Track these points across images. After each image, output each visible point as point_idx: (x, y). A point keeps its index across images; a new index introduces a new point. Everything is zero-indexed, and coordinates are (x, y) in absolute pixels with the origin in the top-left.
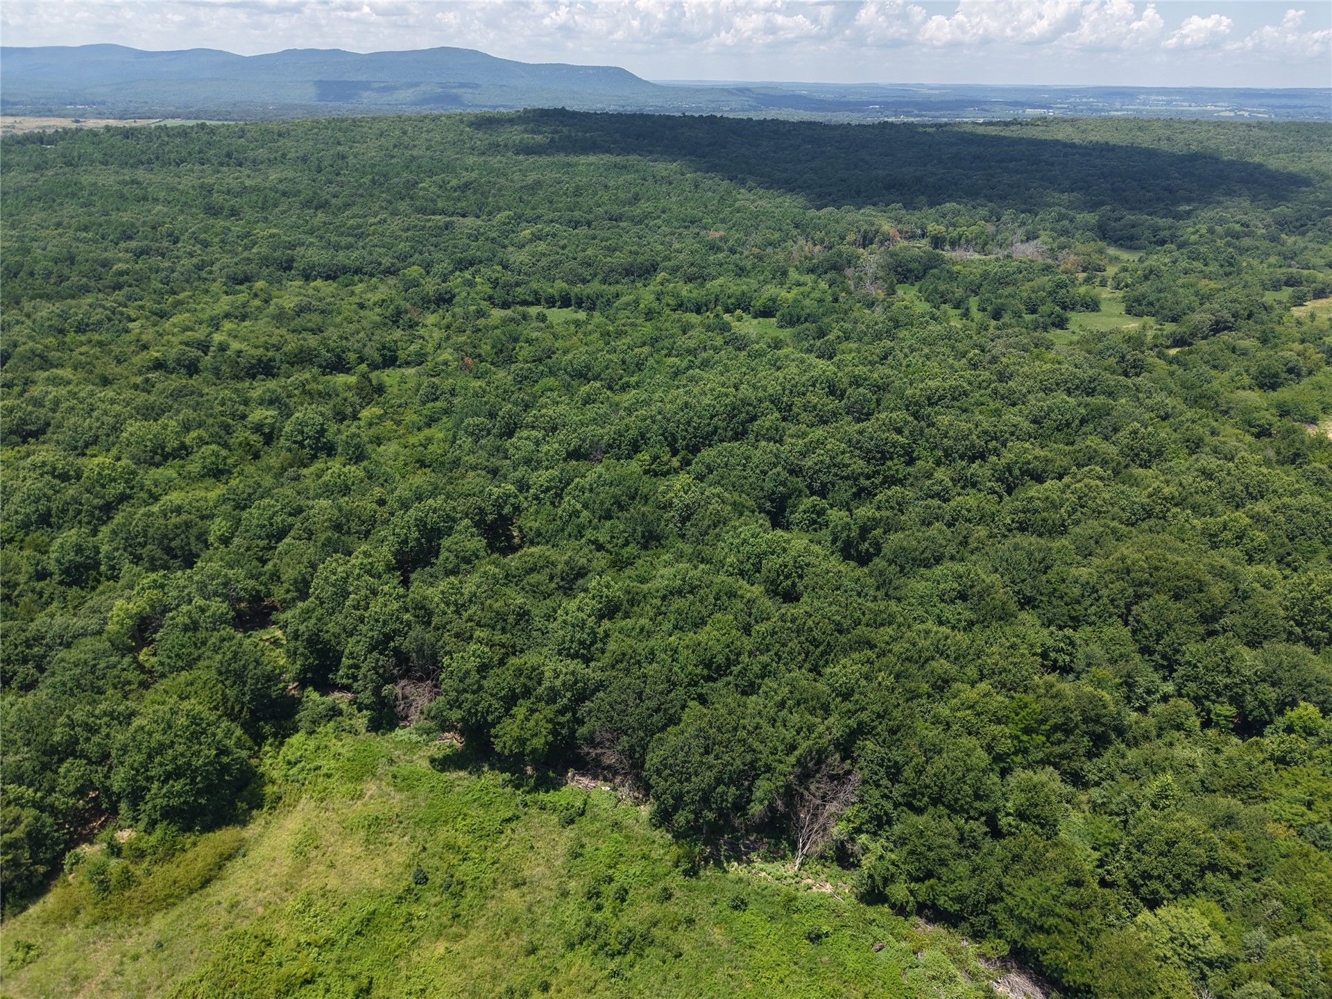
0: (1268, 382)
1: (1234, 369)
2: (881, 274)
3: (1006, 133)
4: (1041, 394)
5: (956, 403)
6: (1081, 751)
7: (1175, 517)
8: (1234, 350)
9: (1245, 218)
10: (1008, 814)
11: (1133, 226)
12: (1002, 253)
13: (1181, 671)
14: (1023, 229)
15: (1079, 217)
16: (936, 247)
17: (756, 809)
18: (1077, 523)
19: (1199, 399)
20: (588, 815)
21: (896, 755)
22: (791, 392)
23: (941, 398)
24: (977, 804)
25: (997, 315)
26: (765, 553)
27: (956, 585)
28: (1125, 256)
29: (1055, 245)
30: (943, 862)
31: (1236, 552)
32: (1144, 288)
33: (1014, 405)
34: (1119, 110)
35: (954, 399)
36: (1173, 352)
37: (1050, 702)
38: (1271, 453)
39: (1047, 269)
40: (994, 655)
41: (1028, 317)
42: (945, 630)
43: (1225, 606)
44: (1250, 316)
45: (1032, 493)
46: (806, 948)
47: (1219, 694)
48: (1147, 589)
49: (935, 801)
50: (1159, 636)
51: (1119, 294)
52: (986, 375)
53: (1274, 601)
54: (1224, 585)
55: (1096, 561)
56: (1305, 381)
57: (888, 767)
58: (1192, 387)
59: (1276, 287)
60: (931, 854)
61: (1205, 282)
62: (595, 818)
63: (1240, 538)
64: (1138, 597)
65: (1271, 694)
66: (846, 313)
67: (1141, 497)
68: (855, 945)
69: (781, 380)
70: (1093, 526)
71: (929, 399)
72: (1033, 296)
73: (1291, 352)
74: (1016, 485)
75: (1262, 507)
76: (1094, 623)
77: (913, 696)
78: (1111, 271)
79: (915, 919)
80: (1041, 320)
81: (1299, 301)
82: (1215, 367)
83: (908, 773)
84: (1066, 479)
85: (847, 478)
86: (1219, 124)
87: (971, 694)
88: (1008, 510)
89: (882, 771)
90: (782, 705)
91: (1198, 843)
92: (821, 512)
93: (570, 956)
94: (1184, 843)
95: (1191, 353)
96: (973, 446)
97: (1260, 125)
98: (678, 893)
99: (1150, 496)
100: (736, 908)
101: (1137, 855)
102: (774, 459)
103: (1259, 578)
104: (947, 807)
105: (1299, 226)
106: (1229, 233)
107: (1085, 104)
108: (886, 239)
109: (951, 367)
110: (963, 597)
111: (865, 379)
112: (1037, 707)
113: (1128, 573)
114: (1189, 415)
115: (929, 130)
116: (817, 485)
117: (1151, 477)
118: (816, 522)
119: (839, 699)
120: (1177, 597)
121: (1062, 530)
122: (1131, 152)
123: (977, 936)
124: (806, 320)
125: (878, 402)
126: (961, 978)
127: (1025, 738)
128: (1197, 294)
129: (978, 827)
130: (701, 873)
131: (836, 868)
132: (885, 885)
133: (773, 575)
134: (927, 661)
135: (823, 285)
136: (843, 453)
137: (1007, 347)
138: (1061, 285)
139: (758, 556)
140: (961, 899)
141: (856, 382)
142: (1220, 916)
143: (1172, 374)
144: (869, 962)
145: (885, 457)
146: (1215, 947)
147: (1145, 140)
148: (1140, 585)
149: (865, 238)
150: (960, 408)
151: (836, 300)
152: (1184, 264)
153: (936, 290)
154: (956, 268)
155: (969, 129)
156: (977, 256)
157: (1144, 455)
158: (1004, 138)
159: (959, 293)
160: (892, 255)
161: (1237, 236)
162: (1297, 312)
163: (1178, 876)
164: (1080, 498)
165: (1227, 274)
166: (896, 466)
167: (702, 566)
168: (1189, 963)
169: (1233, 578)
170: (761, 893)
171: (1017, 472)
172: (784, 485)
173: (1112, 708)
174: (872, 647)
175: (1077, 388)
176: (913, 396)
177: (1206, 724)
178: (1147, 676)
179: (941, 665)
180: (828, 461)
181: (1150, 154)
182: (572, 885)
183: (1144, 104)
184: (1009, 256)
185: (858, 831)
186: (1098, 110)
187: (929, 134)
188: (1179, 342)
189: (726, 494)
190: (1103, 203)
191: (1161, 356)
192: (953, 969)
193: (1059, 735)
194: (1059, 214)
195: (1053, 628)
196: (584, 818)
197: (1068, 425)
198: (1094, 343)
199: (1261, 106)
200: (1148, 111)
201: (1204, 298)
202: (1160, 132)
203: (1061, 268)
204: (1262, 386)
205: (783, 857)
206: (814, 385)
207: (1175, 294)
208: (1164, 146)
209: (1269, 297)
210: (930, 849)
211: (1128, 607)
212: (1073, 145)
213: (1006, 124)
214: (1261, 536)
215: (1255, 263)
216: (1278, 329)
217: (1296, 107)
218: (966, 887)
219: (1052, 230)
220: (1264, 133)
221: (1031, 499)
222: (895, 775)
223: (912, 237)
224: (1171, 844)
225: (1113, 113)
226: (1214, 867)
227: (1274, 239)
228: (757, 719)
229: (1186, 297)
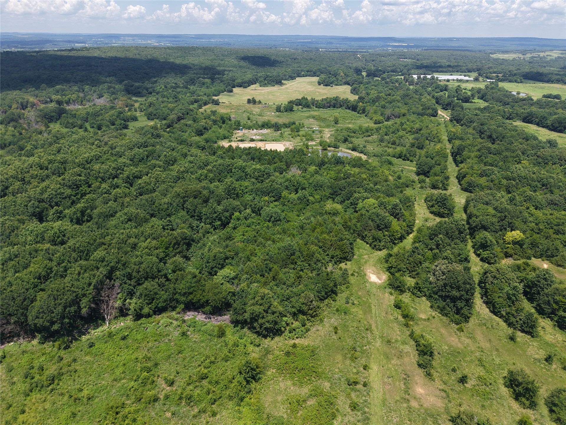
0: (200, 133)
1: (188, 132)
2: (38, 120)
3: (71, 54)
4: (129, 151)
5: (98, 161)
6: (185, 249)
7: (186, 176)
8: (186, 125)
9: (175, 81)
10: (170, 274)
11: (138, 88)
12: (91, 104)
13: (204, 217)
14: (96, 94)
15: (117, 87)
16: (60, 105)
17: (84, 311)
18: (158, 187)
19: (182, 142)
20: (8, 356)
21: (128, 270)
22: (21, 173)
23: (91, 160)
24: (160, 274)
25: (99, 128)
26: (44, 232)
27: (126, 217)
28: (139, 99)
29: (112, 98)
30: (156, 294)
31: (207, 181)
32: (150, 110)
33: (121, 157)
34: (116, 44)
35: (97, 160)
36: (168, 130)
37: (171, 237)
38: (207, 154)
39: (112, 108)
40: (148, 231)
41: (112, 127)
42: (127, 231)
43: (209, 197)
44: (188, 114)
45: (139, 182)
46: (122, 343)
47: (215, 220)
48: (186, 199)
49: (146, 279)
50: (194, 211)
51: (143, 113)
52: (106, 149)
53: (220, 191)
54: (206, 191)
55: (168, 196)
56: (210, 131)
57: (127, 276)
58: (178, 139)
59: (192, 103)
60: (152, 293)
61: (170, 105)
62: (11, 356)
63: (206, 177)
64: (185, 202)
65: (227, 214)
66: (29, 138)
67: (175, 174)
68: (138, 333)
69: (13, 168)
70: (163, 187)
71: (87, 161)
72: (111, 118)
73: (203, 123)
74: (133, 183)
75: (209, 167)
76: (175, 214)
77: (126, 253)
78: (137, 105)
79: (154, 316)
80: (118, 127)
81: (200, 107)
82: (183, 132)
83: (134, 274)
84: (149, 175)
85: (66, 198)
86: (155, 48)
87: (146, 244)
88: (133, 190)
89: (125, 279)
90: (79, 274)
91: (221, 253)
92: (61, 212)
93: (29, 398)
94: (218, 254)
95: (174, 129)
96: (112, 174)
97: (168, 48)
98: (65, 356)
99: (177, 172)
100: (91, 347)
101: (208, 265)
102: (28, 199)
103: (215, 186)
104: (151, 278)
105: (192, 82)
106: (172, 87)
107: (100, 41)
108: (33, 105)
109: (90, 148)
110: (130, 220)
111: (55, 161)
112: (167, 240)
113: (179, 195)
114: (180, 147)
115: (33, 54)
116: (53, 204)
117: (176, 167)
118: (60, 216)
119: (100, 263)
120: (195, 198)
121: (154, 191)
122: (126, 60)
123: (174, 309)
124: (10, 145)
125: (65, 168)
126: (174, 322)
127: (167, 251)
128: (169, 109)
129: (163, 280)
130: (71, 346)
131: (122, 318)
132: (141, 311)
133: (52, 238)
134: (126, 241)
135: (11, 129)
136: (59, 188)
137: (109, 138)
138: (120, 113)
139: (41, 234)
140: (165, 301)
141: (50, 162)
142: (231, 267)
143: (170, 136)
144: (145, 334)
145: (78, 187)
146: (233, 274)
147: (130, 55)
148: (184, 197)
149: (22, 105)
150: (100, 162)
151: (21, 134)
152: (161, 99)
153: (68, 122)
154: (74, 112)
155: (52, 53)
156: (80, 107)
157: (171, 162)
158: (71, 56)
159: (79, 122)
160: (41, 111)
161: (174, 88)
162: (200, 110)
163: (219, 264)
164: (156, 179)
165: (176, 101)
166: (84, 188)
167: (16, 247)
168: (228, 282)
169: (208, 188)
170: (98, 338)
171: (131, 178)
172: (38, 208)
173: (188, 233)
174: (105, 245)
175: (141, 146)
176: (80, 161)
177: (215, 229)
178: (195, 223)
179: (132, 240)
180: (54, 193)
181: (134, 60)
182: (15, 379)
183: (124, 41)
184: (94, 105)
185: (125, 300)
186: (106, 44)
187: (34, 56)
188: (169, 126)
189: (11, 218)
190: (123, 81)
191: (165, 131)
192: (171, 321)
193: (176, 246)
194: (108, 86)
195: (163, 220)
196: (6, 359)
197: (143, 159)
198: (140, 131)
199: (166, 41)
200: (127, 44)
201: (172, 110)
202: (135, 51)
203: (118, 107)
204: (198, 135)
205: (101, 325)
206: (31, 167)
207: (162, 110)
208: (138, 57)
209: (191, 107)
210: (151, 291)
211: (183, 205)
212: (102, 58)
213: (70, 50)
214: (211, 175)
215: (183, 96)
216: (197, 116)
217: (178, 41)
218: (165, 297)
219: (108, 92)
220: (171, 51)
221: (140, 184)
222: (130, 277)
223: (46, 102)
224: (215, 256)
225: (113, 45)
226: (227, 258)
227: (187, 88)
228: (71, 282)
229: (166, 111)
